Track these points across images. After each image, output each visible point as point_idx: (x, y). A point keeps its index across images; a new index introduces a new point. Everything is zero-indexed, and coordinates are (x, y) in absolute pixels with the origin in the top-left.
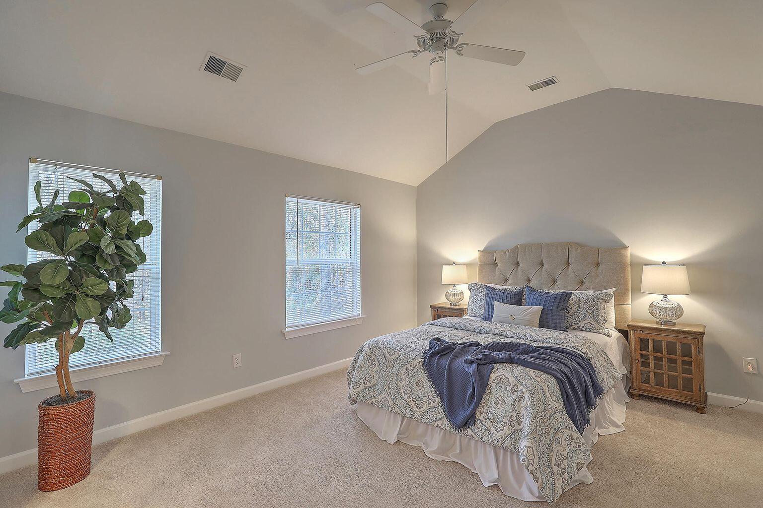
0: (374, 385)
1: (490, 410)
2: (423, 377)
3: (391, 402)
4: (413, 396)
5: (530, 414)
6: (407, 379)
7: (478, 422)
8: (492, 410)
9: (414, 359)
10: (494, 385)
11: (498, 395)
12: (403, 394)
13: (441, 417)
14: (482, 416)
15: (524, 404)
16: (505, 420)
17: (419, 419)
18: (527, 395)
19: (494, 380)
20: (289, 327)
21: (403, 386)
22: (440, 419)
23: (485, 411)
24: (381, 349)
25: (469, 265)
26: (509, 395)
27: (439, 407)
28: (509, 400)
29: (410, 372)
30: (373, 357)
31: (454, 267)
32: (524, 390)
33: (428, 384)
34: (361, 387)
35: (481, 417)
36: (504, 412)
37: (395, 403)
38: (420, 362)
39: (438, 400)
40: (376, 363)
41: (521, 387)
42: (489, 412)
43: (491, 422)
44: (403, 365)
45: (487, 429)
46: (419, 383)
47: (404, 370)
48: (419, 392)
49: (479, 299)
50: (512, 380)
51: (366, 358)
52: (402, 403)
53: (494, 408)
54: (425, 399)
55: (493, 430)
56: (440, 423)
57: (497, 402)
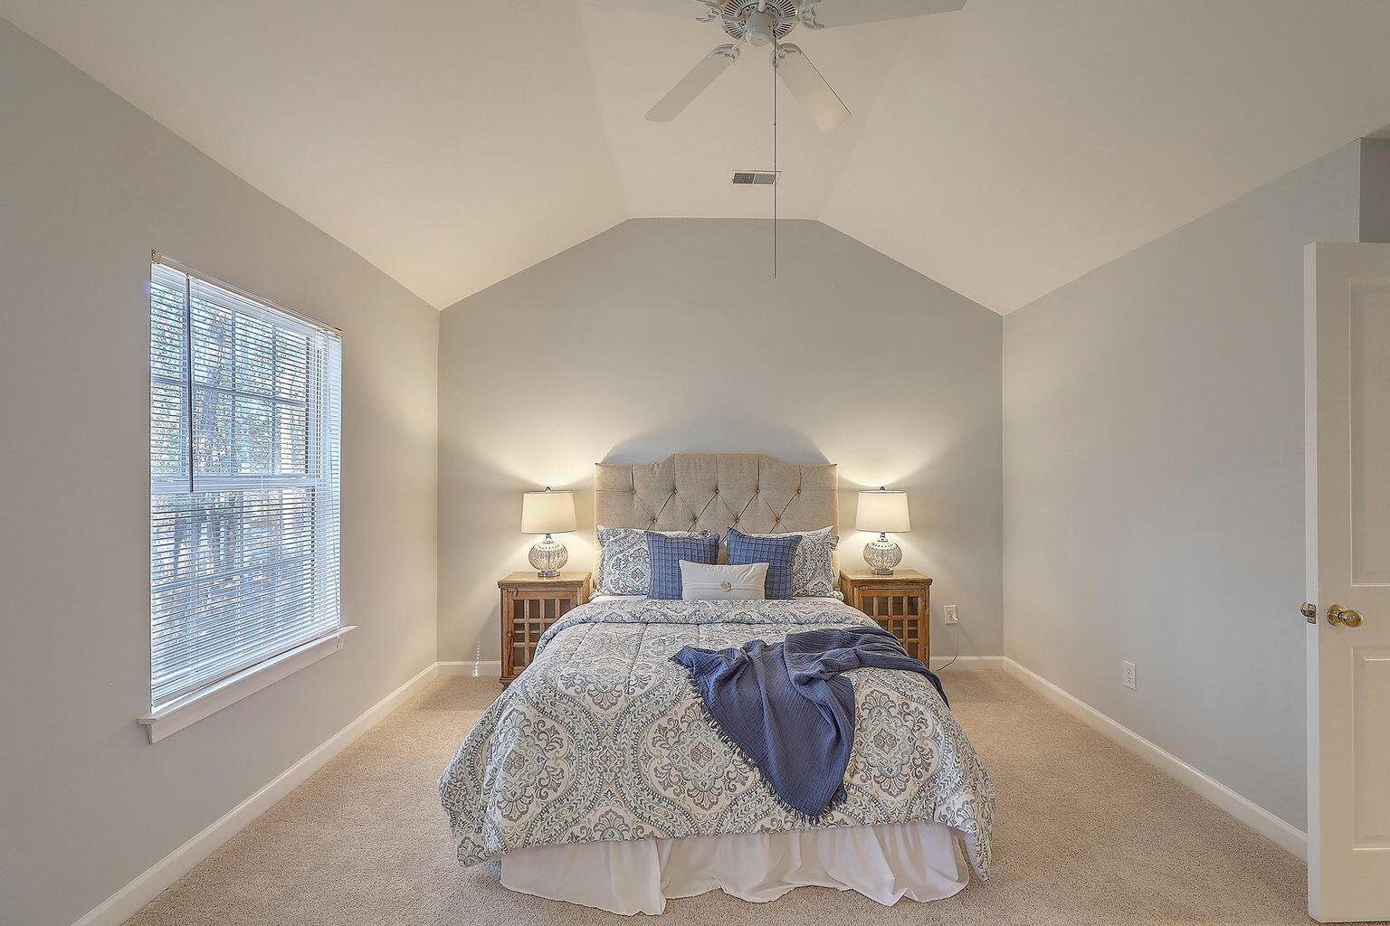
0: (569, 792)
1: (871, 762)
2: (709, 737)
3: (630, 818)
4: (690, 785)
5: (950, 746)
6: (666, 753)
7: (852, 791)
8: (875, 760)
9: (675, 702)
10: (865, 714)
11: (878, 729)
12: (662, 791)
13: (766, 808)
14: (857, 777)
15: (929, 731)
16: (906, 770)
17: (711, 831)
18: (929, 716)
19: (863, 704)
20: (161, 701)
21: (656, 769)
22: (766, 814)
23: (861, 766)
24: (571, 699)
25: (576, 491)
26: (899, 724)
27: (758, 790)
28: (902, 733)
29: (671, 734)
30: (549, 723)
31: (548, 495)
32: (921, 708)
33: (719, 747)
34: (534, 809)
35: (856, 780)
36: (899, 756)
37: (641, 817)
38: (693, 705)
39: (754, 776)
40: (564, 734)
41: (913, 706)
42: (869, 767)
43: (878, 782)
44: (649, 722)
45: (874, 799)
46: (696, 755)
47: (652, 733)
48: (704, 772)
49: (631, 559)
50: (894, 696)
51: (528, 731)
52: (660, 812)
53: (878, 755)
54: (719, 783)
55: (883, 796)
56: (766, 822)
57: (880, 741)
